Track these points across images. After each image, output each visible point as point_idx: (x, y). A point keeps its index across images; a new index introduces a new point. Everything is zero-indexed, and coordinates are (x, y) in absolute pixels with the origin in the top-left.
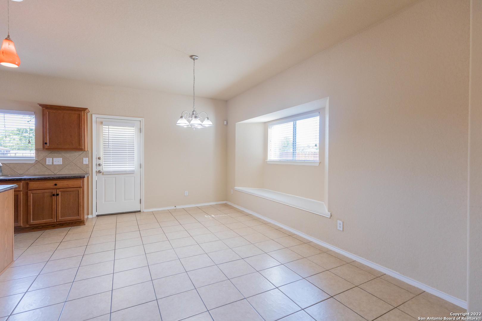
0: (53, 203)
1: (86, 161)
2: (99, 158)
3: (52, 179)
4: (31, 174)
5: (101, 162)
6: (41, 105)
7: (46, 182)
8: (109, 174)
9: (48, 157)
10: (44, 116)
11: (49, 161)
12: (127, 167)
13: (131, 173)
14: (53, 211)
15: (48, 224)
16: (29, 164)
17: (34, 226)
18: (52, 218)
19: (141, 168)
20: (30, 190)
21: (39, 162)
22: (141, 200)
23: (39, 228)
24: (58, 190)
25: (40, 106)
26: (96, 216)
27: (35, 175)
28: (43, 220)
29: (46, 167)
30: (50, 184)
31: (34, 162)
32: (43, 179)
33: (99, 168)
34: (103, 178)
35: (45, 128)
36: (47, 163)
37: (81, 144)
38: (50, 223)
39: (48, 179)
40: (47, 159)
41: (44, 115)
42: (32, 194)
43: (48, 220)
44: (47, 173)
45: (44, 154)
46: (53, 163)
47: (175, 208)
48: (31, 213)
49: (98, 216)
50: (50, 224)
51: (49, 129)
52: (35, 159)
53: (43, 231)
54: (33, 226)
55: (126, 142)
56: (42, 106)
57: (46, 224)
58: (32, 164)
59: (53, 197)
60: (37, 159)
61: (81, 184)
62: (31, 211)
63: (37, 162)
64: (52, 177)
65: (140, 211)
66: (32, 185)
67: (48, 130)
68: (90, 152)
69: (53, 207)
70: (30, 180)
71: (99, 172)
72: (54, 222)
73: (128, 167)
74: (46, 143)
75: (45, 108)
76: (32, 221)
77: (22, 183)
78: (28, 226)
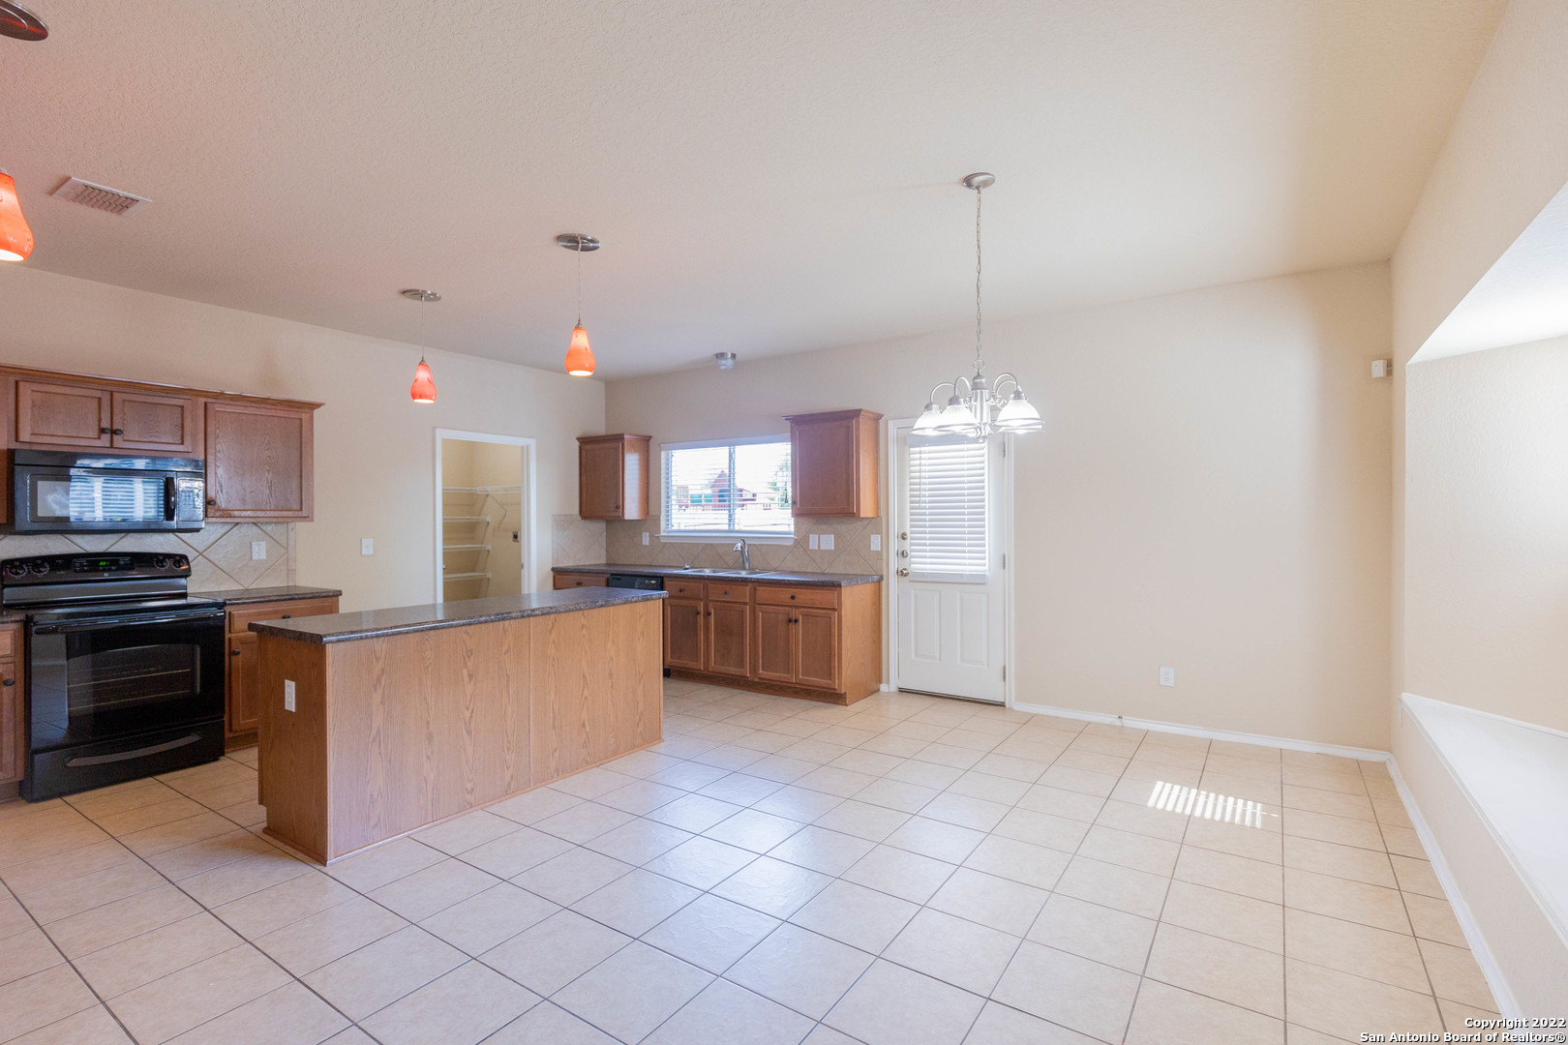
0: (791, 638)
1: (875, 543)
2: (903, 537)
3: (788, 584)
4: (787, 569)
5: (907, 545)
6: (787, 419)
7: (779, 589)
8: (925, 579)
9: (812, 533)
11: (813, 539)
12: (965, 565)
13: (977, 581)
14: (790, 656)
16: (786, 546)
17: (765, 682)
18: (790, 674)
19: (1004, 567)
20: (758, 604)
21: (801, 543)
22: (1004, 668)
23: (775, 690)
24: (798, 611)
26: (896, 690)
27: (792, 573)
28: (776, 672)
29: (809, 554)
30: (786, 595)
31: (790, 543)
32: (775, 584)
33: (904, 563)
34: (912, 591)
36: (811, 547)
37: (851, 500)
38: (786, 682)
39: (783, 584)
40: (811, 535)
42: (762, 612)
43: (783, 675)
44: (811, 569)
45: (806, 525)
46: (819, 547)
47: (1118, 723)
48: (759, 654)
49: (902, 691)
52: (793, 535)
55: (963, 489)
56: (790, 419)
57: (782, 684)
58: (789, 547)
59: (790, 625)
60: (796, 537)
61: (836, 602)
62: (759, 649)
63: (796, 543)
65: (1002, 705)
66: (761, 593)
67: (798, 472)
68: (884, 519)
69: (790, 648)
70: (758, 582)
71: (902, 573)
72: (791, 683)
73: (970, 565)
74: (795, 503)
75: (794, 424)
76: (760, 672)
77: (748, 588)
78: (756, 680)
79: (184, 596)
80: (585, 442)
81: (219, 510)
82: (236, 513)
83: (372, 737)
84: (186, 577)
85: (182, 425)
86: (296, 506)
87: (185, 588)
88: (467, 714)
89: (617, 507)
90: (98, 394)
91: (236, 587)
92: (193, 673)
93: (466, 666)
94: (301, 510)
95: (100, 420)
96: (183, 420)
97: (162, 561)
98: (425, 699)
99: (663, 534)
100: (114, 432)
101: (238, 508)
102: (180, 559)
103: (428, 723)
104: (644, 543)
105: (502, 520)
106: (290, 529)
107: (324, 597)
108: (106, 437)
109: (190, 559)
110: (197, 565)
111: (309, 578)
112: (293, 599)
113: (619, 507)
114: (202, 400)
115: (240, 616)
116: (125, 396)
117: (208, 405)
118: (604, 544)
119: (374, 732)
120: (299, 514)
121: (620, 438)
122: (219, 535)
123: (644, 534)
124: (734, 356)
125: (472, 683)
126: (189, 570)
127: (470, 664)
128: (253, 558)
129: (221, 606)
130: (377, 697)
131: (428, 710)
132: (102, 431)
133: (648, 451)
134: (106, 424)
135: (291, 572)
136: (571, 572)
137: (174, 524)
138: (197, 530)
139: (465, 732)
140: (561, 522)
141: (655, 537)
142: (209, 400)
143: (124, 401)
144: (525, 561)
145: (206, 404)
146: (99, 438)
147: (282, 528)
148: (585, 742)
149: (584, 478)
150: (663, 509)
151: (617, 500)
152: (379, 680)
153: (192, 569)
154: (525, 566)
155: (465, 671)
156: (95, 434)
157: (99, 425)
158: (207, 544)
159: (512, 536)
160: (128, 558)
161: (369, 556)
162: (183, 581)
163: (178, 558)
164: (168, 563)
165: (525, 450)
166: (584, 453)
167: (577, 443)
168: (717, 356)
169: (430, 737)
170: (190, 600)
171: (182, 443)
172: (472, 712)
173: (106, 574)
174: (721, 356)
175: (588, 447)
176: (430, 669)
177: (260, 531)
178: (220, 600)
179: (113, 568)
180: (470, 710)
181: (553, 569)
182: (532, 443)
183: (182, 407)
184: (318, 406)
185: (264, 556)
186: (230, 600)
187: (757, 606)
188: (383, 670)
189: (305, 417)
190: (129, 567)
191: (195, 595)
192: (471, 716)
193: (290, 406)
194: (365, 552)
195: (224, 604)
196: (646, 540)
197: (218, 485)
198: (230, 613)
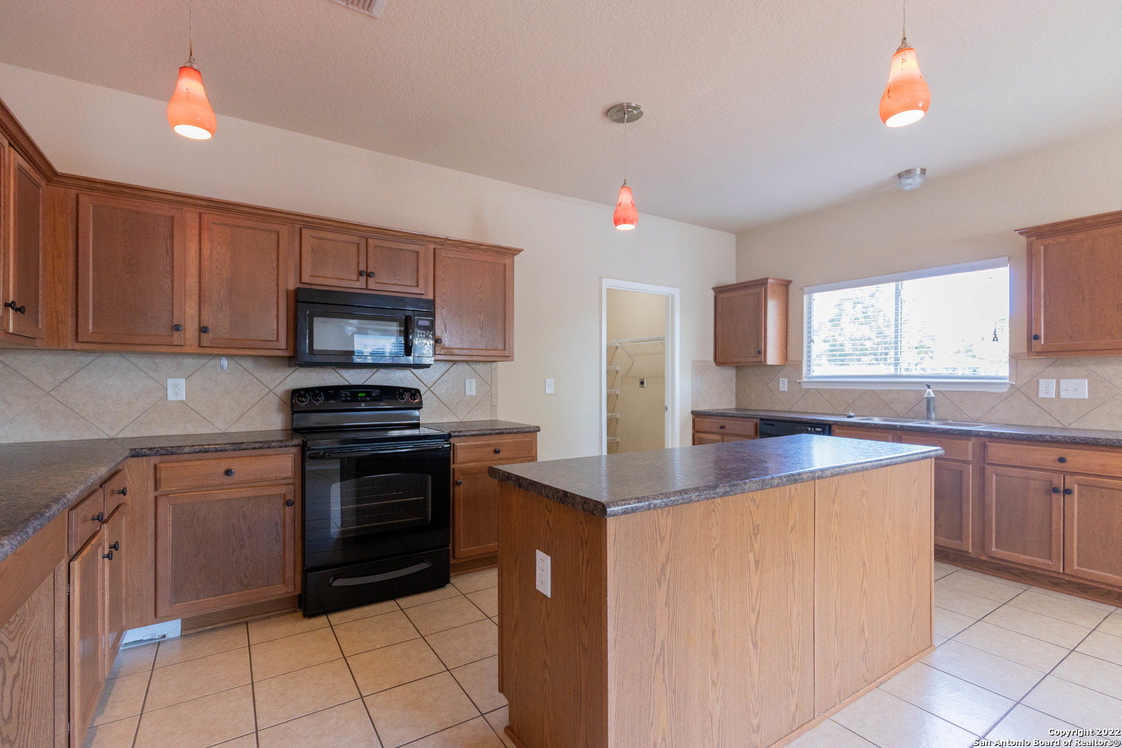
0: (1054, 514)
3: (1051, 442)
4: (998, 422)
6: (1023, 232)
7: (1032, 447)
9: (1043, 378)
10: (1031, 261)
11: (1047, 388)
14: (1053, 538)
15: (1038, 571)
16: (995, 393)
17: (1001, 562)
18: (1050, 558)
20: (989, 464)
21: (1021, 390)
23: (1014, 574)
24: (1068, 478)
25: (1021, 234)
27: (1008, 425)
28: (1024, 554)
29: (1038, 403)
30: (1046, 456)
31: (1005, 390)
32: (1024, 440)
35: (1035, 292)
36: (1042, 394)
38: (1045, 570)
39: (1040, 441)
40: (1042, 381)
41: (1031, 255)
42: (997, 475)
43: (1040, 561)
44: (1041, 423)
45: (1033, 367)
46: (1058, 393)
48: (992, 526)
50: (1043, 572)
51: (1045, 295)
52: (1008, 381)
53: (1025, 587)
54: (997, 562)
56: (1026, 232)
57: (1032, 570)
58: (1001, 394)
59: (1055, 496)
60: (1014, 383)
62: (991, 523)
63: (1014, 390)
64: (1051, 437)
66: (997, 451)
67: (1042, 298)
69: (1054, 526)
70: (991, 436)
72: (1054, 572)
74: (1037, 337)
75: (1035, 238)
76: (994, 549)
77: (970, 444)
78: (984, 558)
79: (417, 426)
80: (720, 291)
81: (443, 348)
82: (456, 352)
83: (655, 655)
84: (419, 408)
85: (418, 269)
86: (501, 347)
87: (418, 418)
88: (753, 618)
89: (759, 352)
90: (357, 240)
91: (454, 419)
92: (425, 501)
93: (752, 549)
94: (505, 350)
95: (358, 264)
96: (418, 265)
97: (402, 394)
98: (711, 597)
99: (805, 380)
100: (369, 275)
101: (458, 347)
102: (415, 393)
103: (714, 633)
104: (781, 389)
105: (631, 367)
106: (493, 367)
107: (526, 432)
108: (363, 279)
109: (422, 393)
110: (426, 398)
111: (508, 415)
112: (502, 433)
113: (761, 352)
114: (432, 246)
115: (462, 447)
116: (377, 242)
117: (437, 250)
118: (734, 390)
119: (657, 651)
120: (502, 353)
121: (762, 283)
122: (442, 372)
123: (781, 380)
124: (923, 171)
125: (758, 573)
126: (421, 402)
127: (756, 546)
128: (467, 394)
129: (447, 437)
130: (661, 595)
131: (713, 613)
132: (360, 274)
133: (787, 295)
134: (362, 268)
135: (494, 407)
136: (713, 415)
137: (410, 359)
138: (428, 366)
139: (751, 643)
140: (698, 368)
141: (795, 382)
142: (436, 247)
143: (376, 246)
144: (668, 403)
145: (434, 249)
146: (358, 280)
147: (487, 367)
148: (864, 653)
149: (719, 326)
150: (805, 354)
151: (758, 345)
152: (663, 572)
153: (424, 402)
154: (670, 409)
155: (751, 555)
156: (354, 277)
157: (358, 269)
158: (433, 380)
159: (639, 383)
160: (378, 391)
161: (551, 395)
162: (417, 413)
163: (413, 392)
164: (407, 396)
165: (669, 300)
166: (719, 301)
167: (712, 294)
168: (900, 176)
169: (715, 655)
170: (423, 431)
171: (417, 286)
172: (759, 613)
173: (363, 405)
174: (909, 173)
175: (725, 295)
176: (716, 552)
177: (472, 370)
178: (446, 432)
179: (368, 399)
180: (756, 612)
181: (693, 413)
182: (676, 292)
183: (418, 252)
184: (519, 251)
185: (474, 393)
186: (454, 432)
187: (988, 467)
188: (668, 555)
189: (508, 261)
190: (379, 399)
191: (427, 426)
192: (757, 621)
193: (498, 252)
194: (548, 392)
195: (449, 436)
196: (784, 385)
197: (443, 325)
198: (454, 444)
